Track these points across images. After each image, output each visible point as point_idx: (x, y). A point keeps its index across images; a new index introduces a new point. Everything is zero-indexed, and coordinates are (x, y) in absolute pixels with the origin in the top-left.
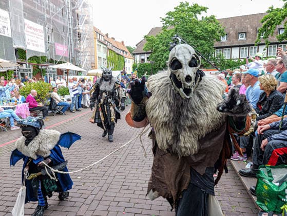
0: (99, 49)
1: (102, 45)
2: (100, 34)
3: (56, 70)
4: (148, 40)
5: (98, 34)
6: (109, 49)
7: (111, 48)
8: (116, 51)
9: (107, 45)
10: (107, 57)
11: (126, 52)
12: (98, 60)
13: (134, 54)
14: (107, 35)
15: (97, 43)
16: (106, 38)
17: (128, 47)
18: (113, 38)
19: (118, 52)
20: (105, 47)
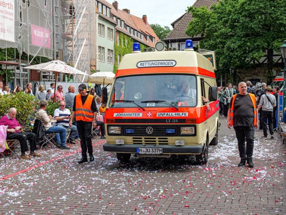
0: (100, 32)
1: (107, 25)
2: (102, 5)
3: (28, 73)
4: (195, 16)
5: (100, 5)
6: (118, 32)
7: (122, 29)
8: (132, 35)
9: (115, 25)
10: (115, 46)
11: (151, 38)
12: (98, 53)
13: (167, 42)
14: (115, 5)
15: (98, 21)
16: (113, 11)
17: (154, 27)
18: (127, 11)
19: (135, 37)
20: (112, 27)
